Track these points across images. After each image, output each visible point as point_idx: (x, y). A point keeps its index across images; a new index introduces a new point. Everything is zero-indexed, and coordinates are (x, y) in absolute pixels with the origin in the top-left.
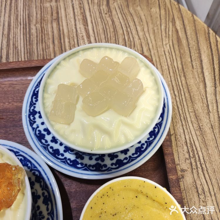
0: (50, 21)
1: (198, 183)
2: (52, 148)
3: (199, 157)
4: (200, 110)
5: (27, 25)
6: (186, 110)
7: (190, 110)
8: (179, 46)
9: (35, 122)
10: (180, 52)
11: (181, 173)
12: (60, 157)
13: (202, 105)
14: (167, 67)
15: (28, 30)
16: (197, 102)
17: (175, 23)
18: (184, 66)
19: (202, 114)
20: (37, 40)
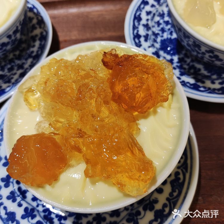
9: (141, 45)
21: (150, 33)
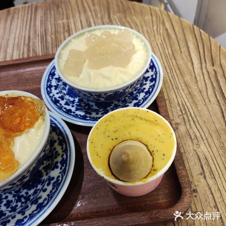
0: (62, 33)
1: (191, 131)
2: (65, 108)
3: (190, 113)
4: (189, 81)
5: (44, 36)
6: (178, 82)
7: (181, 82)
8: (169, 39)
9: (51, 92)
10: (170, 43)
11: (176, 126)
12: (72, 114)
13: (190, 77)
14: (159, 54)
15: (44, 39)
16: (186, 75)
17: (165, 24)
18: (174, 53)
19: (191, 83)
20: (52, 46)
21: (60, 83)
